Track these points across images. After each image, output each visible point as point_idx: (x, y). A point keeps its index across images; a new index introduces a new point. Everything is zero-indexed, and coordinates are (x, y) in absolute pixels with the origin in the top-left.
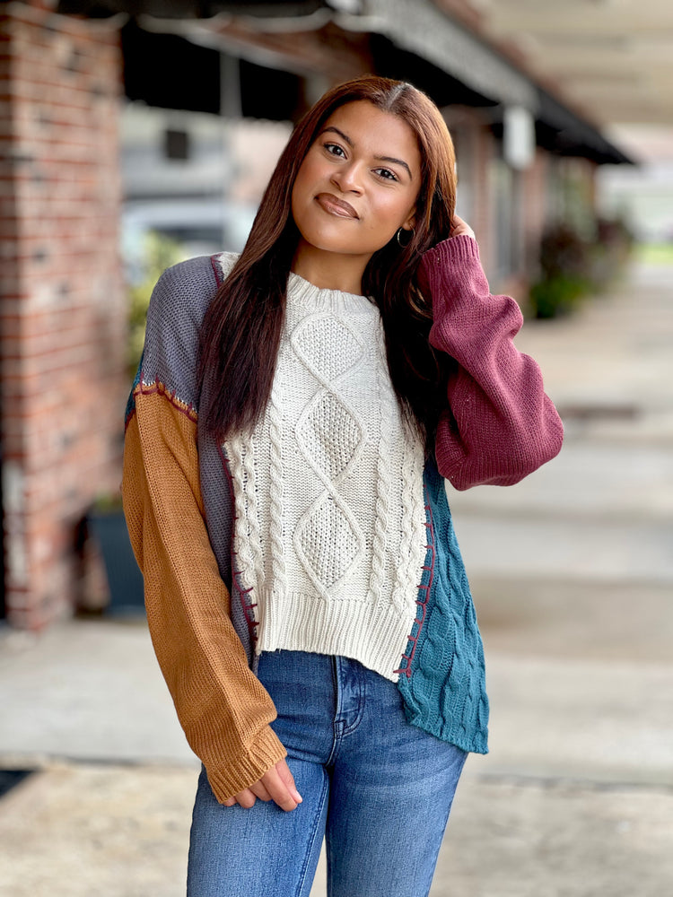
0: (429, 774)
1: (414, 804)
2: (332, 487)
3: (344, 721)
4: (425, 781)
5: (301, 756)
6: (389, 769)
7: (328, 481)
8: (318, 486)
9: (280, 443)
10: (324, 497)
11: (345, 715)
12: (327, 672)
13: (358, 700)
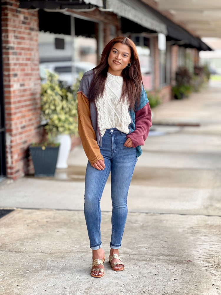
0: (129, 162)
1: (127, 167)
2: (114, 110)
3: (114, 151)
4: (129, 163)
5: (106, 157)
6: (122, 161)
7: (114, 109)
8: (112, 110)
9: (105, 102)
10: (113, 112)
11: (114, 150)
12: (111, 142)
13: (116, 147)
